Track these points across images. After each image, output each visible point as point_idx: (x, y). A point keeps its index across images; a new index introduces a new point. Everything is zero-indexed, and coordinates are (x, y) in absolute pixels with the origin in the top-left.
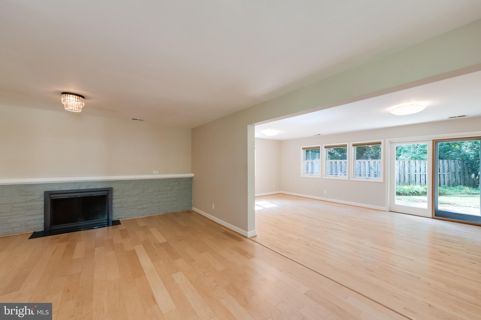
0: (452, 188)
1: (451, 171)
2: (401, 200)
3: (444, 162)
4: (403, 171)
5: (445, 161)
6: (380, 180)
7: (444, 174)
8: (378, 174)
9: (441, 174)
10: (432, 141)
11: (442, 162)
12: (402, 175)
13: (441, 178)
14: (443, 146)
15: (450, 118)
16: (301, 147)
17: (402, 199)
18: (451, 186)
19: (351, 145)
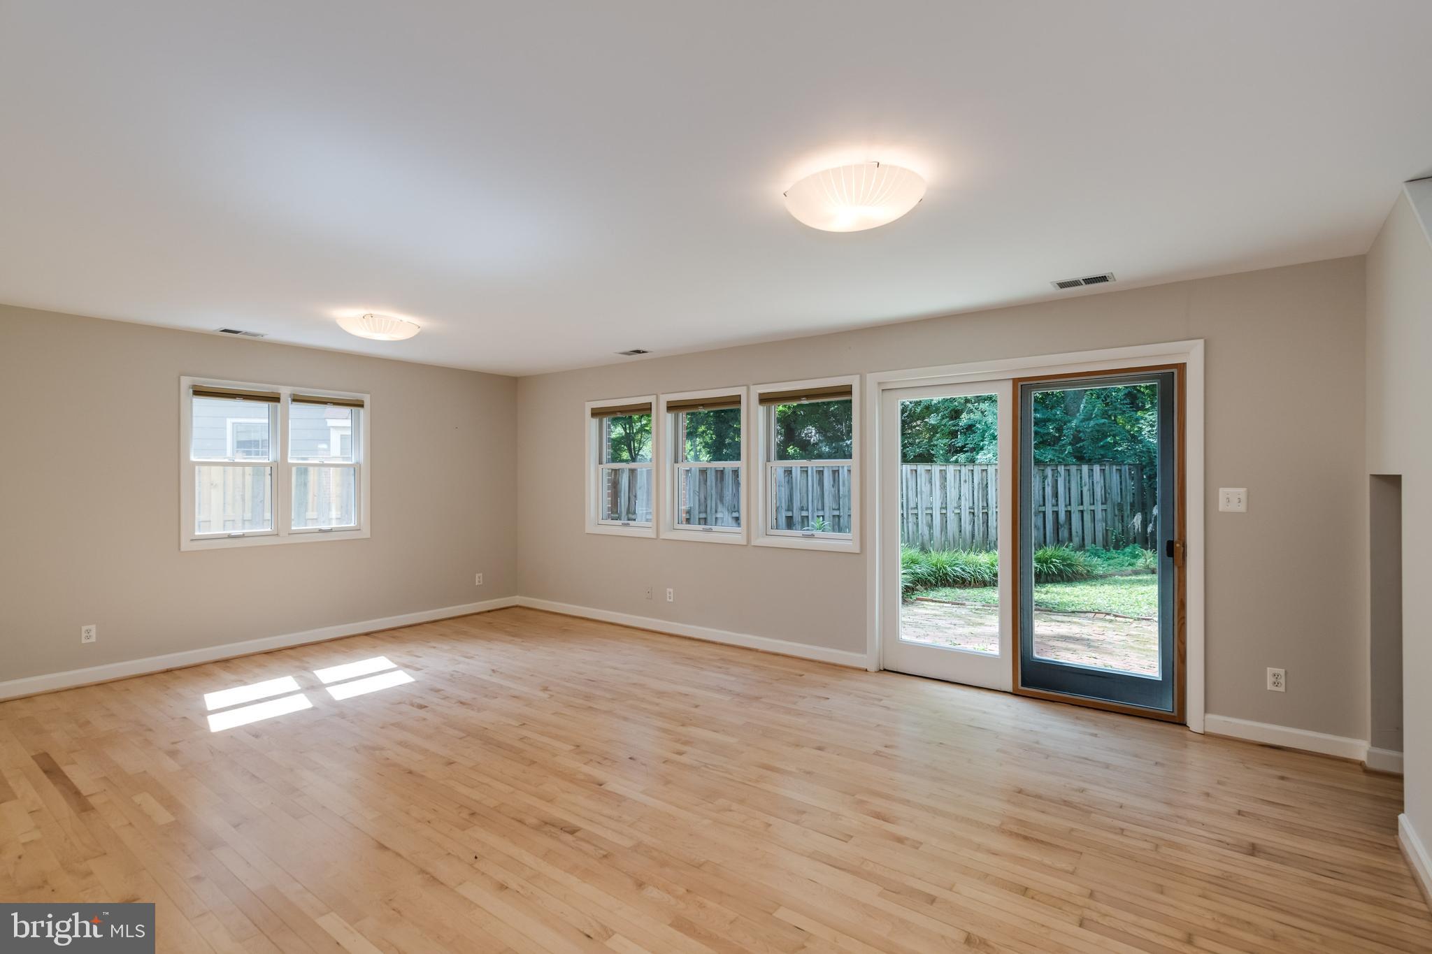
0: (1113, 553)
1: (1112, 499)
2: (964, 604)
3: (1092, 470)
4: (983, 501)
5: (1097, 468)
6: (850, 543)
7: (1094, 511)
8: (910, 512)
9: (1085, 508)
10: (1011, 382)
11: (1089, 473)
12: (981, 515)
13: (1085, 523)
14: (1092, 423)
15: (1063, 285)
16: (587, 403)
17: (967, 603)
18: (1112, 549)
19: (755, 399)
